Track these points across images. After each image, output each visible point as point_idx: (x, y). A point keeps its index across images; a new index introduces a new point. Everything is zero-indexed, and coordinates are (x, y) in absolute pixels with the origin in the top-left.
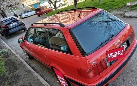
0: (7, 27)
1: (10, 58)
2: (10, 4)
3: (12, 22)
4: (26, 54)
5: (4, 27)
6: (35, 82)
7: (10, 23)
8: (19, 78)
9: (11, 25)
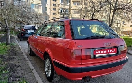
0: (26, 32)
1: (15, 49)
2: (36, 22)
3: (31, 29)
4: (29, 50)
5: (23, 31)
6: (24, 65)
7: (29, 29)
8: (13, 60)
9: (29, 31)
